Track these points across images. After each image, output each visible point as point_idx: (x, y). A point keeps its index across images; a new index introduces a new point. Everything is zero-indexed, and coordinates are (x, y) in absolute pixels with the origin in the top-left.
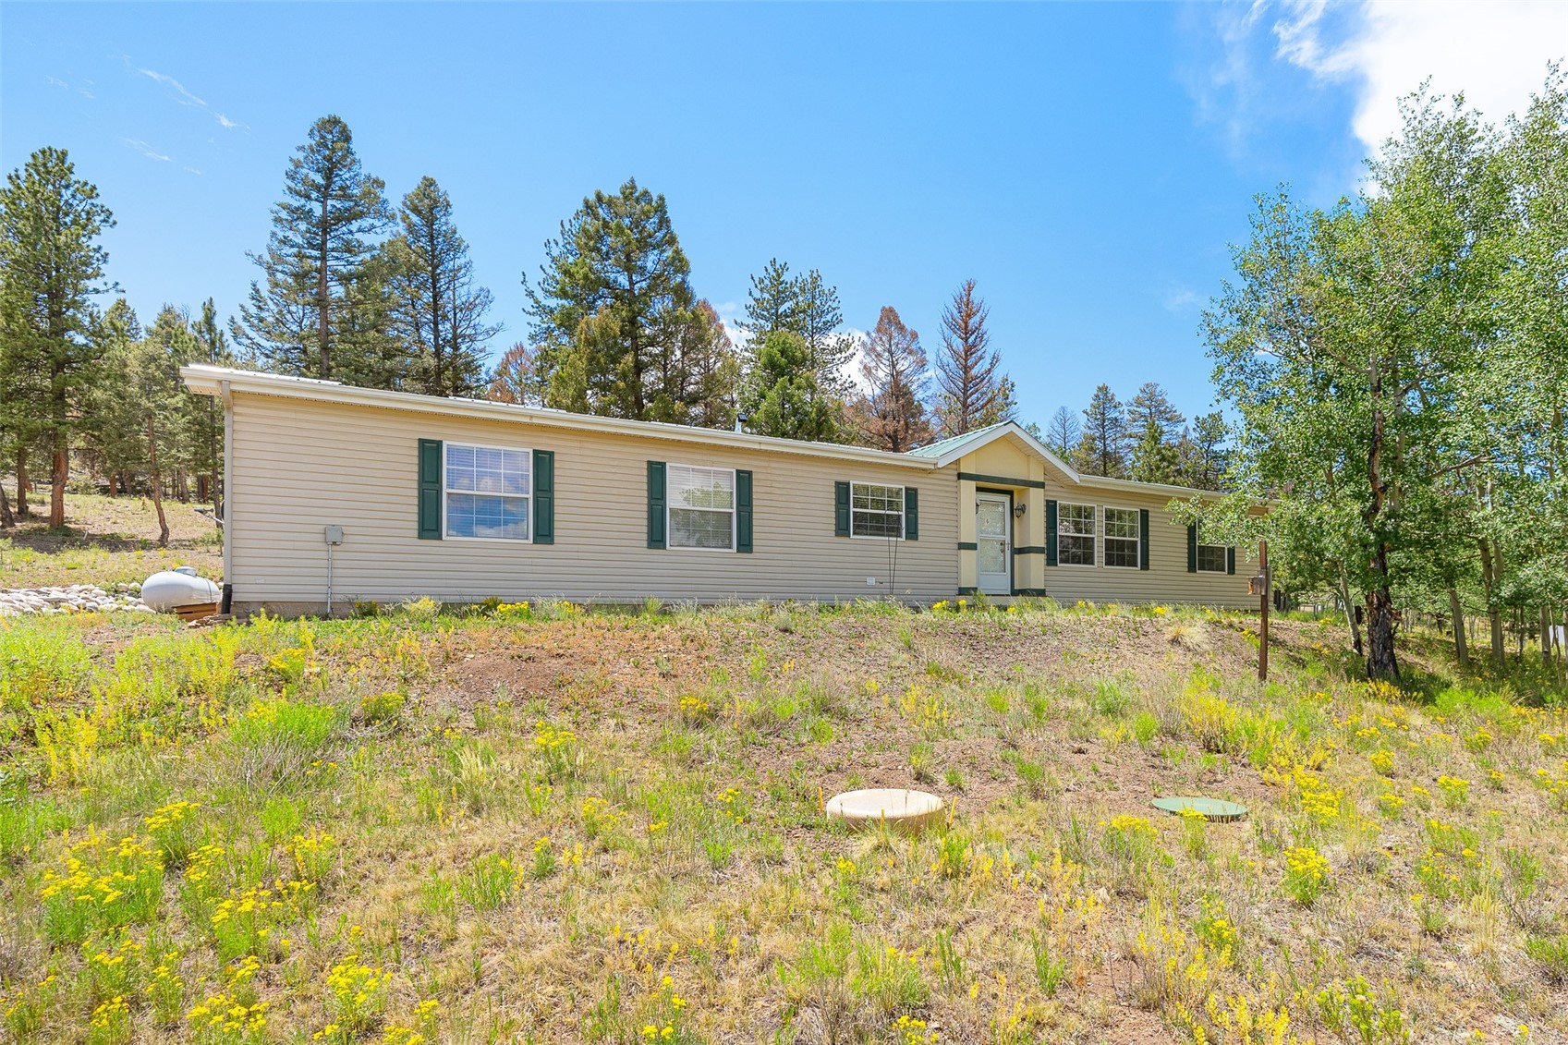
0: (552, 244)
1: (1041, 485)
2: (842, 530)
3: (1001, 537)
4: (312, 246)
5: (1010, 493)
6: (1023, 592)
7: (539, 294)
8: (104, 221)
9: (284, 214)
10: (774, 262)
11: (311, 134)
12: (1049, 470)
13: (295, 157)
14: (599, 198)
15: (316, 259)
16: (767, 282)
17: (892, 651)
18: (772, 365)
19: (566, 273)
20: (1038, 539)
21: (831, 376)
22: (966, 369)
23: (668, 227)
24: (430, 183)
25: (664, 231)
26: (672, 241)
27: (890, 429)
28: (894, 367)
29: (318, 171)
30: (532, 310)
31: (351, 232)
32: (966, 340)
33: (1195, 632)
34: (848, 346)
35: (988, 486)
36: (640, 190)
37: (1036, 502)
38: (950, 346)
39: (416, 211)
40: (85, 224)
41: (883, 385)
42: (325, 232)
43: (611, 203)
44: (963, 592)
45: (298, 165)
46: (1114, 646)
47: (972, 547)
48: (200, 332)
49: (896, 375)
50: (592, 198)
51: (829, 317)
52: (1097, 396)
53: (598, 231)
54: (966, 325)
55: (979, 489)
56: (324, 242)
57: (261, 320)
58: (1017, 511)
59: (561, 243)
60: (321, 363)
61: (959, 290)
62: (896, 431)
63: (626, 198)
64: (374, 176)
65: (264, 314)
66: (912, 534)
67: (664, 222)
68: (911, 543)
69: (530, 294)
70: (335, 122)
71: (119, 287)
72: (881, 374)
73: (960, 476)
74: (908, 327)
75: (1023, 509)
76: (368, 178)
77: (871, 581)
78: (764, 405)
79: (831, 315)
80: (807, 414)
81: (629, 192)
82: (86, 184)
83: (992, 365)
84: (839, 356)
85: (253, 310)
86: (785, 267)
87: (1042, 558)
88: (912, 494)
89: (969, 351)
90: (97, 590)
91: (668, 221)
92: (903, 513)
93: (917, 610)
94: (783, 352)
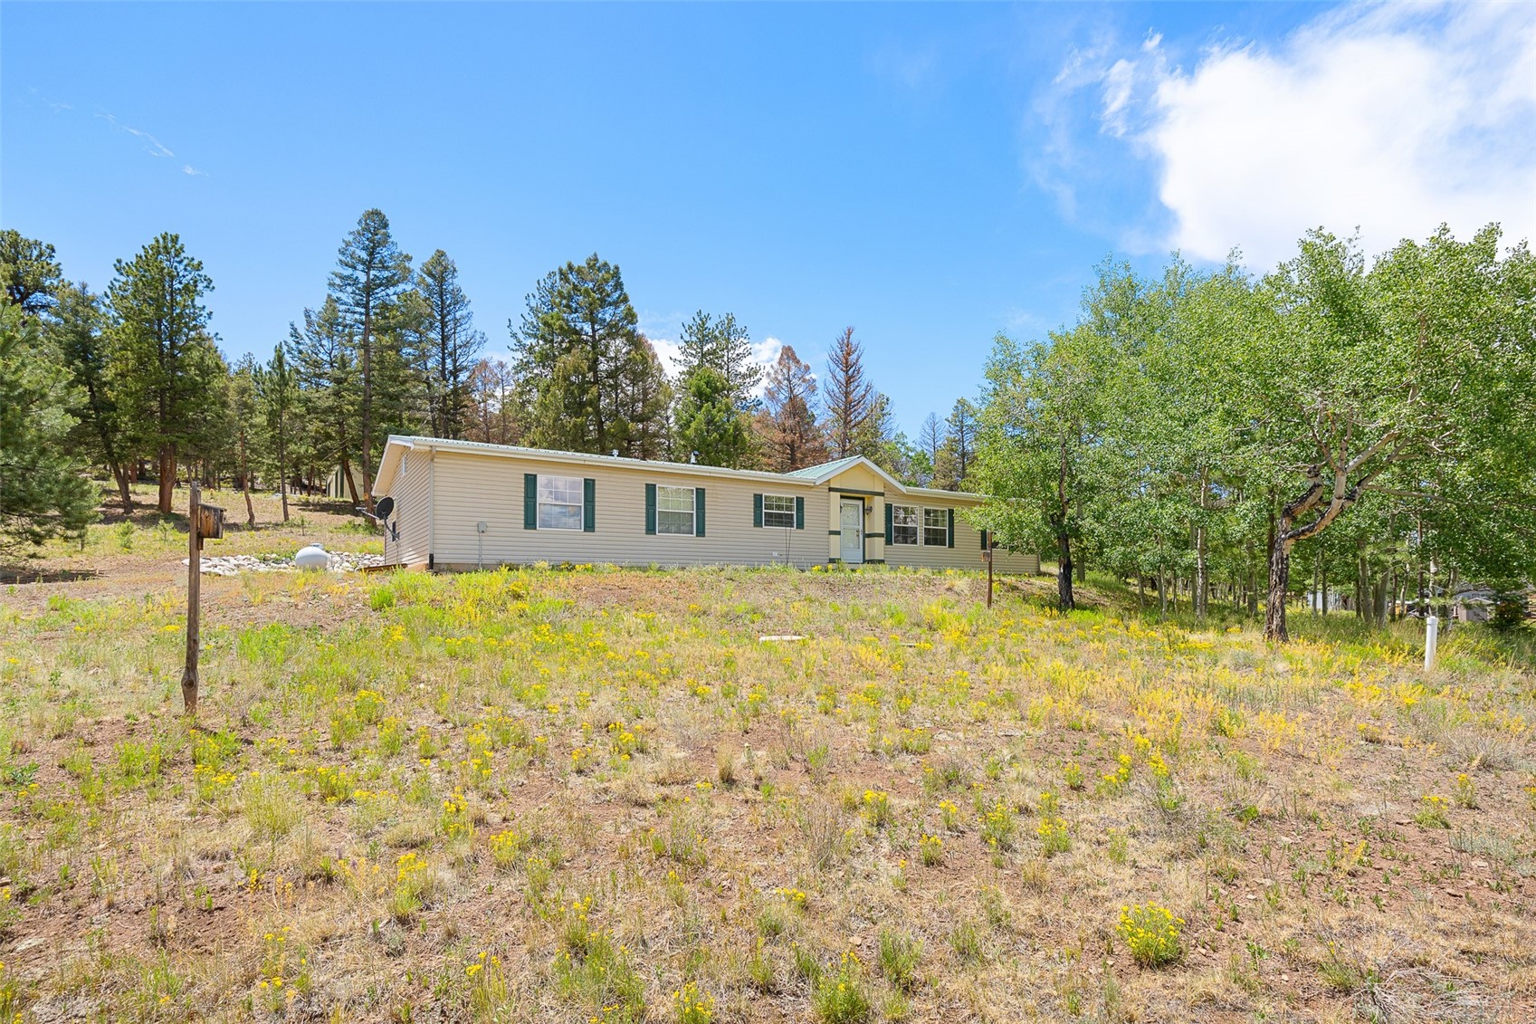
0: (531, 297)
1: (882, 494)
2: (758, 523)
3: (857, 527)
4: (357, 304)
5: (863, 499)
6: (872, 562)
7: (521, 336)
8: (207, 287)
9: (338, 281)
10: (699, 313)
11: (360, 223)
12: (886, 484)
13: (347, 239)
14: (570, 267)
15: (361, 314)
16: (694, 328)
17: (787, 590)
18: (700, 394)
19: (546, 324)
20: (880, 527)
21: (743, 396)
22: (847, 394)
23: (622, 289)
24: (441, 254)
25: (619, 292)
26: (625, 300)
27: (788, 439)
28: (792, 392)
29: (363, 249)
30: (515, 348)
31: (388, 295)
32: (847, 372)
33: (962, 583)
34: (756, 373)
35: (847, 495)
36: (601, 261)
37: (879, 505)
38: (834, 377)
39: (430, 274)
40: (190, 290)
41: (783, 405)
42: (368, 295)
43: (579, 271)
44: (832, 561)
45: (348, 244)
46: (912, 590)
47: (838, 533)
48: (273, 368)
49: (792, 399)
50: (565, 267)
51: (741, 351)
52: (956, 407)
53: (569, 293)
54: (847, 364)
55: (842, 497)
56: (368, 302)
57: (300, 352)
58: (867, 511)
59: (537, 297)
60: (365, 392)
61: (841, 334)
62: (793, 441)
63: (590, 267)
64: (404, 253)
65: (301, 347)
66: (800, 525)
67: (619, 286)
68: (799, 531)
69: (514, 335)
70: (377, 213)
71: (219, 336)
72: (782, 397)
73: (831, 489)
74: (803, 362)
75: (871, 509)
76: (401, 254)
77: (775, 554)
78: (693, 425)
79: (742, 348)
80: (726, 431)
81: (593, 264)
82: (193, 259)
83: (867, 391)
84: (748, 380)
85: (293, 345)
86: (708, 317)
87: (883, 539)
88: (800, 501)
89: (849, 380)
90: (253, 559)
91: (621, 284)
92: (795, 513)
93: (803, 571)
94: (707, 383)
